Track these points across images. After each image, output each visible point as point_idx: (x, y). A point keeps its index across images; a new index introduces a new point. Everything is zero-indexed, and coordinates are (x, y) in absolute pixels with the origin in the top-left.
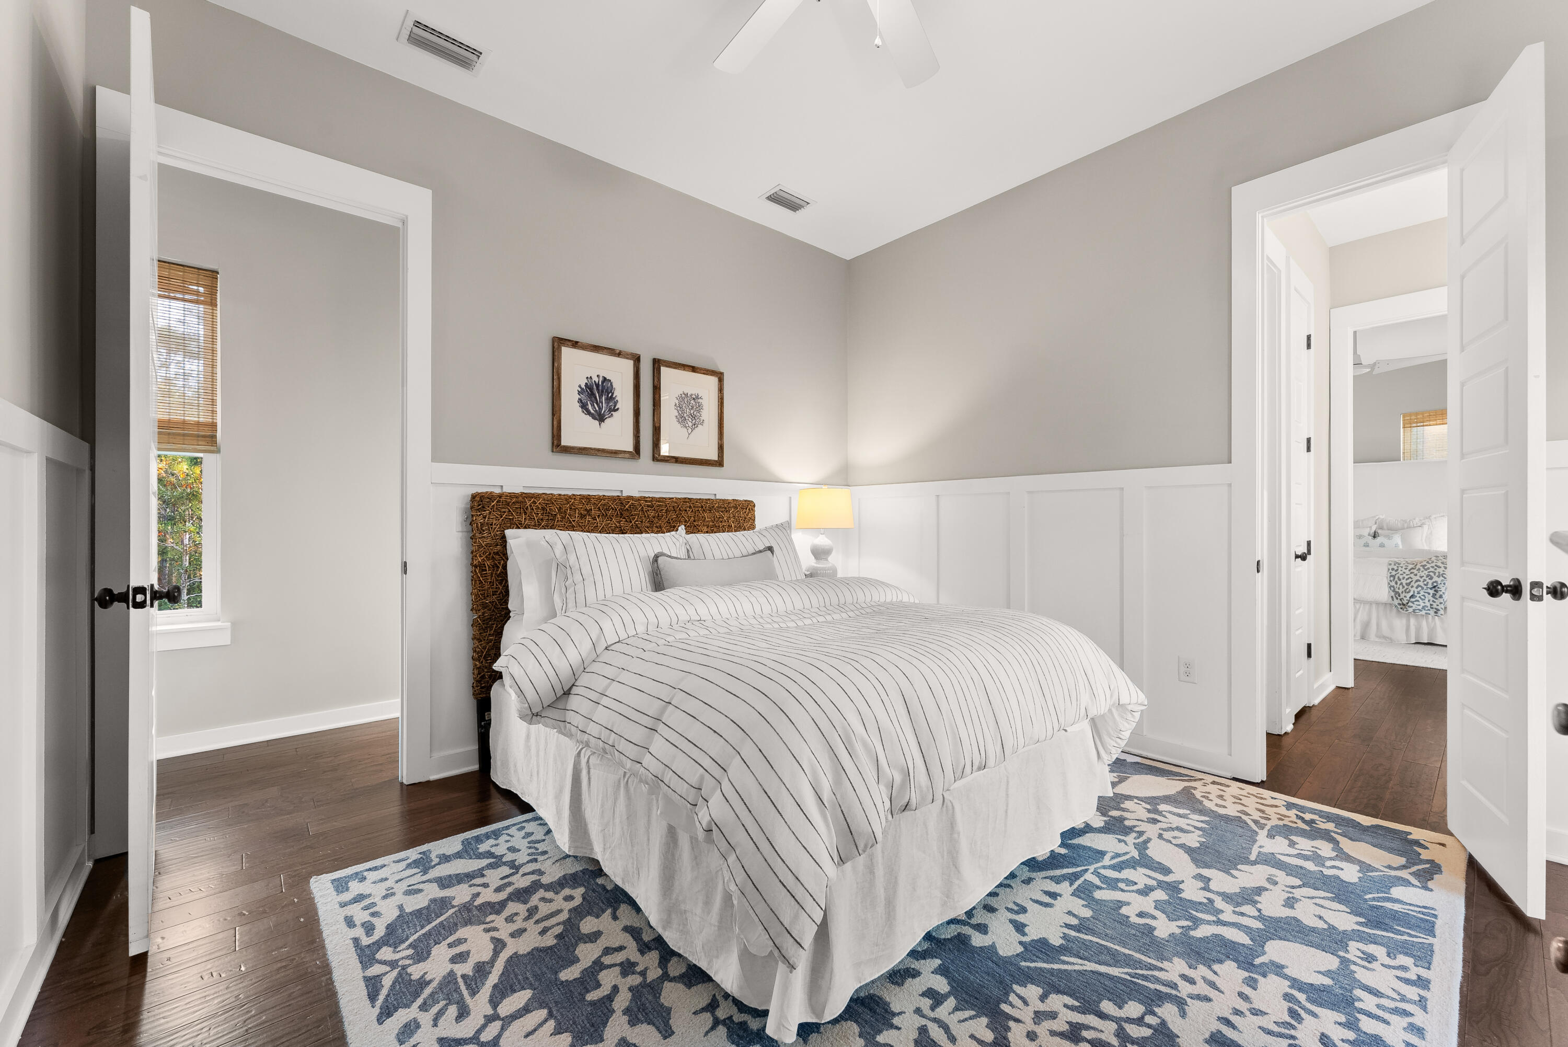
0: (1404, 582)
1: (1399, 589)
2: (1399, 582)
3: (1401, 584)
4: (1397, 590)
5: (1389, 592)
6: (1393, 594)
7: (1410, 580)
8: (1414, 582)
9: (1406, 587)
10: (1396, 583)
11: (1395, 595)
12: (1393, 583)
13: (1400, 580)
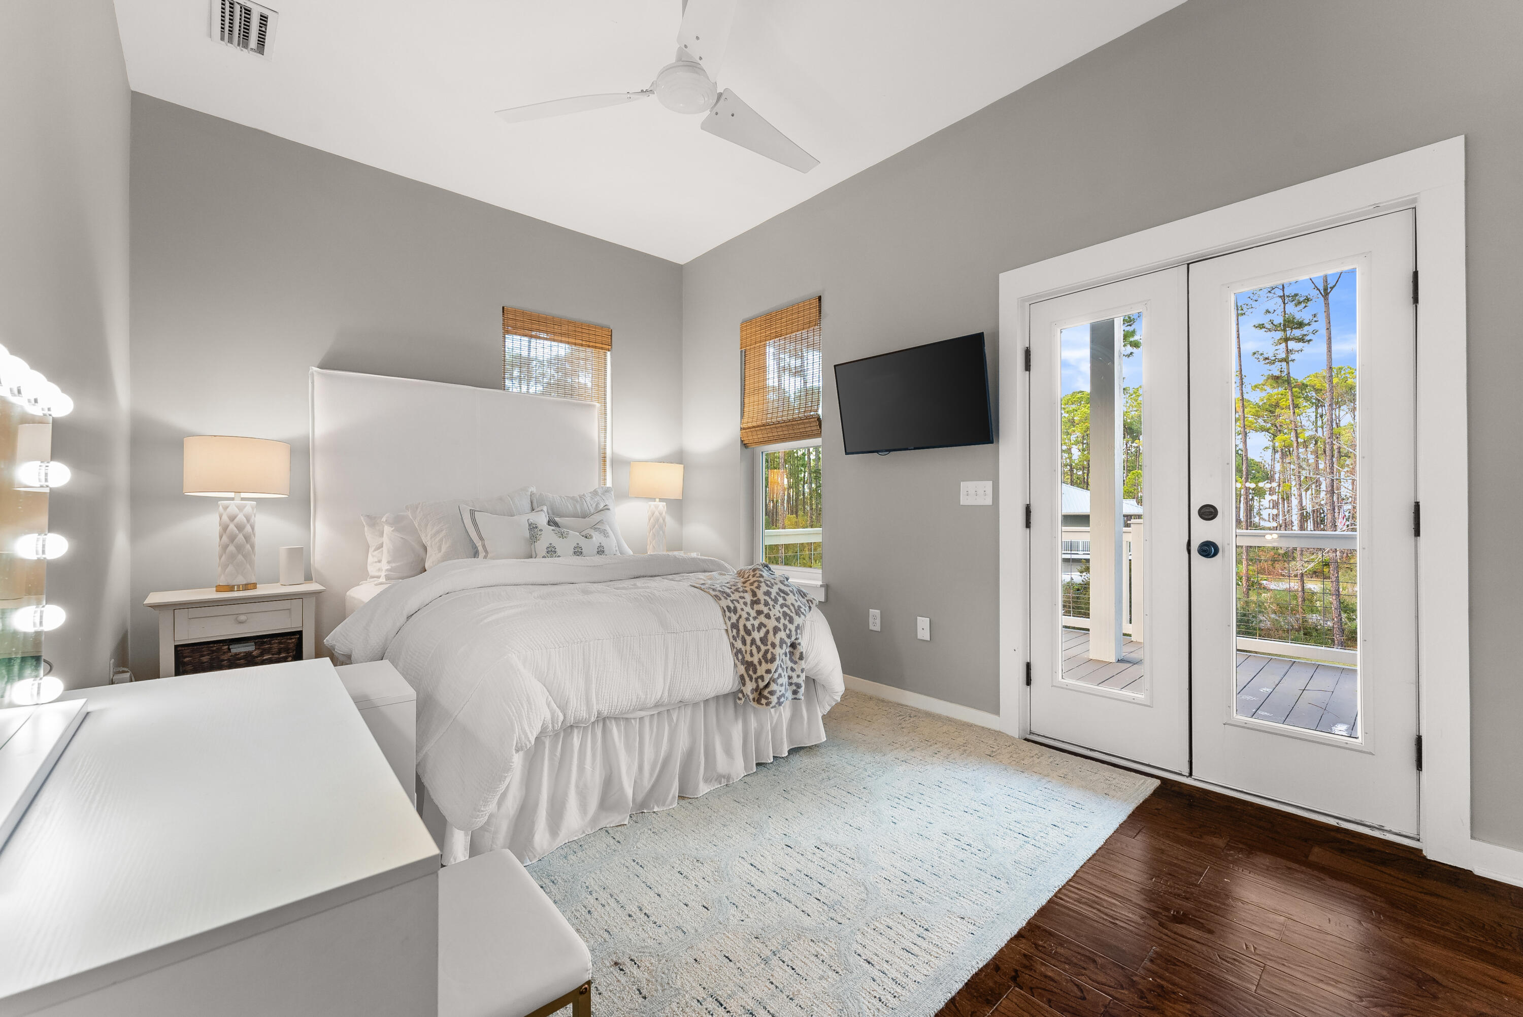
0: (757, 635)
1: (752, 655)
2: (748, 639)
3: (753, 642)
4: (748, 658)
5: (735, 665)
6: (742, 669)
7: (763, 630)
8: (771, 633)
9: (763, 648)
10: (744, 643)
11: (747, 670)
12: (739, 644)
13: (748, 633)
